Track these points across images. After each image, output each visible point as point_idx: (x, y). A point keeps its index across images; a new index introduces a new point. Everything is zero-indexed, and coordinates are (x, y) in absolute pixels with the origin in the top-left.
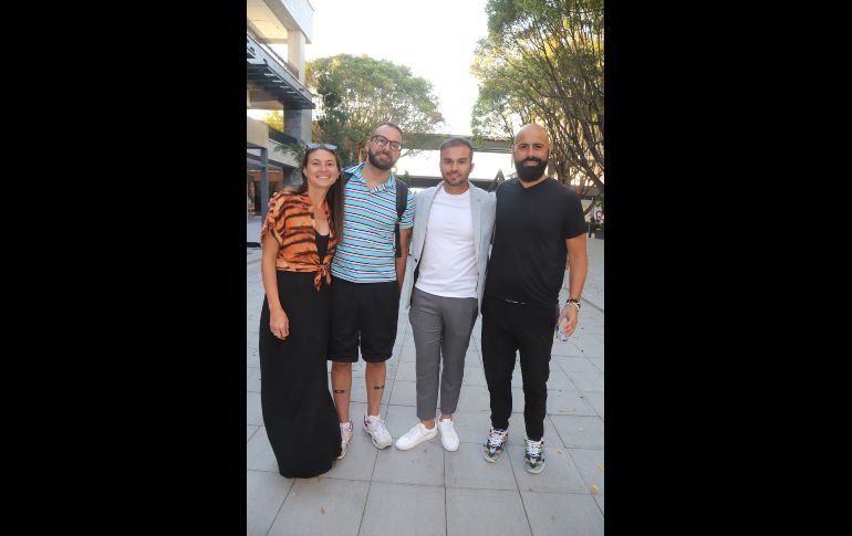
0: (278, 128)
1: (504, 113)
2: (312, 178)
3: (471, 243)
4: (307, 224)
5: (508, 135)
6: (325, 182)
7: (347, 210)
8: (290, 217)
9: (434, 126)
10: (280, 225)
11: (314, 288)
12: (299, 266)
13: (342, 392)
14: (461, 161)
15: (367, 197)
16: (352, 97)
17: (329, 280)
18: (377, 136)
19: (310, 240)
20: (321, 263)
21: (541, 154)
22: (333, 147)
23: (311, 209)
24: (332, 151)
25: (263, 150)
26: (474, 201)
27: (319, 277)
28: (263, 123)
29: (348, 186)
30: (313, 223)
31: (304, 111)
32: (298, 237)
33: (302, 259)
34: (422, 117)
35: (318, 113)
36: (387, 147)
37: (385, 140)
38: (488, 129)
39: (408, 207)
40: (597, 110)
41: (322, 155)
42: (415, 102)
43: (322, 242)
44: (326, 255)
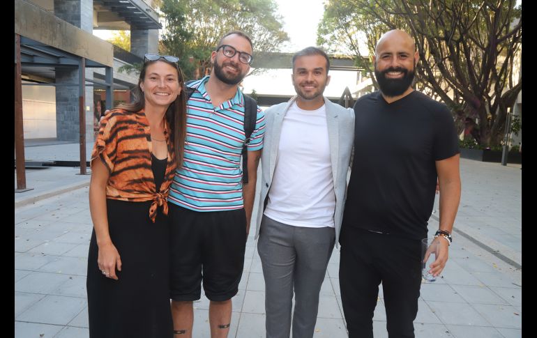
0: (125, 48)
1: (350, 31)
2: (149, 94)
3: (328, 165)
4: (143, 147)
5: (354, 52)
6: (164, 100)
7: (189, 129)
8: (123, 139)
9: (280, 45)
10: (111, 149)
11: (148, 219)
12: (132, 195)
13: (183, 332)
14: (317, 71)
15: (211, 116)
16: (198, 17)
17: (166, 210)
18: (224, 46)
19: (145, 166)
20: (158, 191)
21: (407, 63)
22: (175, 60)
23: (147, 130)
24: (173, 64)
25: (108, 69)
26: (330, 118)
27: (154, 207)
28: (110, 43)
29: (190, 102)
30: (149, 146)
31: (150, 31)
32: (131, 162)
33: (135, 186)
34: (268, 36)
35: (164, 31)
36: (236, 59)
37: (233, 51)
38: (333, 47)
39: (258, 126)
40: (444, 25)
41: (162, 69)
42: (260, 22)
43: (158, 167)
44: (164, 181)
